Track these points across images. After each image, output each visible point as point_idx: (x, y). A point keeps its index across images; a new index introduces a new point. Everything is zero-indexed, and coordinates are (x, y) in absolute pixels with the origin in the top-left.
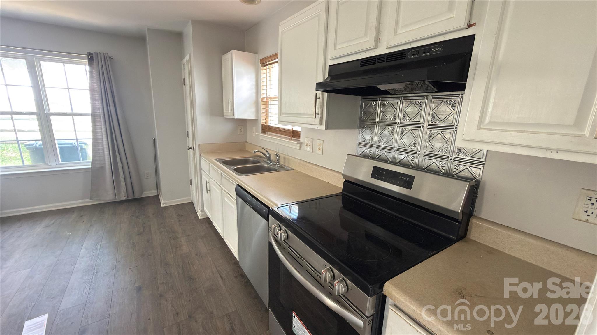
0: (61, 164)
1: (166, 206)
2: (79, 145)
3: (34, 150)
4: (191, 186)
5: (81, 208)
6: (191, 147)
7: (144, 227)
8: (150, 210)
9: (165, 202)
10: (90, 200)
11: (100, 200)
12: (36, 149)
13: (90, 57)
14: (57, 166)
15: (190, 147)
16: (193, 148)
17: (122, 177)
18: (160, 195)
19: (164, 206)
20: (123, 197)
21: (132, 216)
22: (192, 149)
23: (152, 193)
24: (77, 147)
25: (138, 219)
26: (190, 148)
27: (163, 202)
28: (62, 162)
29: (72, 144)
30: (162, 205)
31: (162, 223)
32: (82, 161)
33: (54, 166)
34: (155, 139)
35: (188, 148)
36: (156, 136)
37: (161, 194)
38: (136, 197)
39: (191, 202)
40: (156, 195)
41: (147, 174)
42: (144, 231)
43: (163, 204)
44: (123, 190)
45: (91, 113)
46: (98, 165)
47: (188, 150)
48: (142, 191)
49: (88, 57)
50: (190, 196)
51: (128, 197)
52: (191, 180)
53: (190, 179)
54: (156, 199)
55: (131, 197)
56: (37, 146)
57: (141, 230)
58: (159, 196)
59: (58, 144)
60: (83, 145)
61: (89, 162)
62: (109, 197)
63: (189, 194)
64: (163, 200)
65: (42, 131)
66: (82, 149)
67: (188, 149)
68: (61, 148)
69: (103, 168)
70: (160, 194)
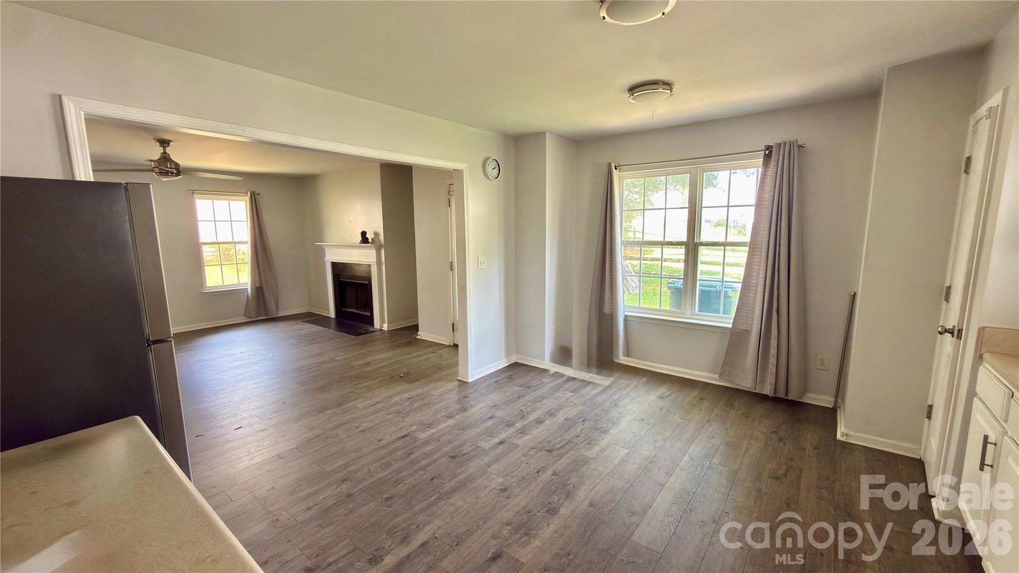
0: (698, 315)
1: (846, 441)
2: (724, 289)
3: (675, 290)
4: (927, 420)
5: (706, 386)
6: (951, 327)
7: (789, 468)
8: (811, 436)
9: (847, 432)
10: (719, 377)
11: (732, 382)
12: (677, 289)
13: (767, 153)
14: (692, 317)
15: (949, 326)
16: (957, 333)
17: (773, 356)
18: (840, 412)
19: (843, 439)
20: (767, 390)
21: (774, 432)
22: (952, 333)
23: (825, 400)
24: (720, 292)
25: (781, 445)
26: (946, 331)
27: (843, 429)
28: (699, 311)
29: (715, 287)
30: (839, 436)
31: (828, 479)
32: (722, 315)
33: (689, 316)
34: (854, 296)
35: (940, 330)
36: (858, 290)
37: (842, 407)
38: (791, 397)
39: (917, 459)
40: (831, 407)
41: (822, 360)
42: (786, 476)
43: (843, 434)
44: (770, 379)
45: (750, 242)
46: (742, 327)
47: (939, 335)
48: (805, 390)
49: (765, 152)
50: (920, 443)
51: (775, 393)
52: (931, 407)
53: (929, 403)
54: (830, 416)
55: (781, 394)
56: (677, 286)
57: (781, 471)
58: (838, 410)
59: (700, 286)
60: (730, 290)
61: (730, 318)
62: (746, 382)
63: (917, 437)
64: (845, 427)
65: (686, 261)
66: (726, 296)
67: (940, 333)
68: (702, 292)
69: (747, 332)
70: (840, 408)
